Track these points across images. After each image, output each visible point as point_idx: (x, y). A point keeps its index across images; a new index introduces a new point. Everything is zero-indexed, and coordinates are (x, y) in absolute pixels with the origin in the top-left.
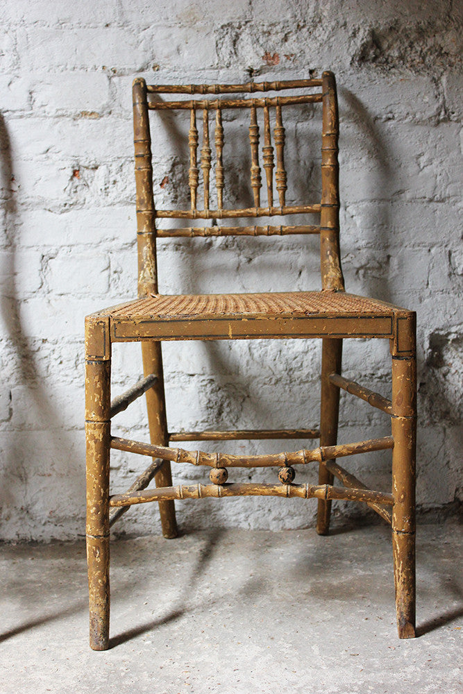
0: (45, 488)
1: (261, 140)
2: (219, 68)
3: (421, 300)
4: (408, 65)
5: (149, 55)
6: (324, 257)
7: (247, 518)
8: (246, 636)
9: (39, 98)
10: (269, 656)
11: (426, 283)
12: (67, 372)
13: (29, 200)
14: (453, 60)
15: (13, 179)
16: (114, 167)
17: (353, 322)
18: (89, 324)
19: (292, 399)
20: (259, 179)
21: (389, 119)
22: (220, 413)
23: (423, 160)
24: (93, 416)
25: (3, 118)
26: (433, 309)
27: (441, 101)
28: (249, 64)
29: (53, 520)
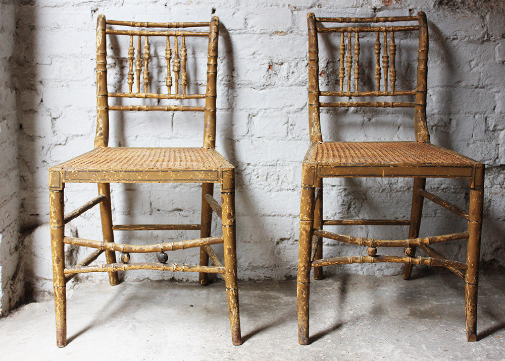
0: (246, 249)
1: (382, 51)
2: (356, 7)
3: (468, 145)
4: (466, 7)
6: (417, 122)
7: (362, 269)
8: (383, 339)
9: (250, 23)
10: (400, 350)
11: (471, 135)
12: (261, 183)
13: (243, 82)
14: (493, 5)
15: (234, 70)
16: (293, 64)
17: (451, 169)
18: (305, 167)
19: (391, 201)
20: (380, 74)
21: (454, 39)
22: (349, 208)
23: (473, 63)
24: (305, 217)
25: (229, 33)
26: (475, 151)
27: (485, 29)
28: (374, 5)
29: (251, 268)
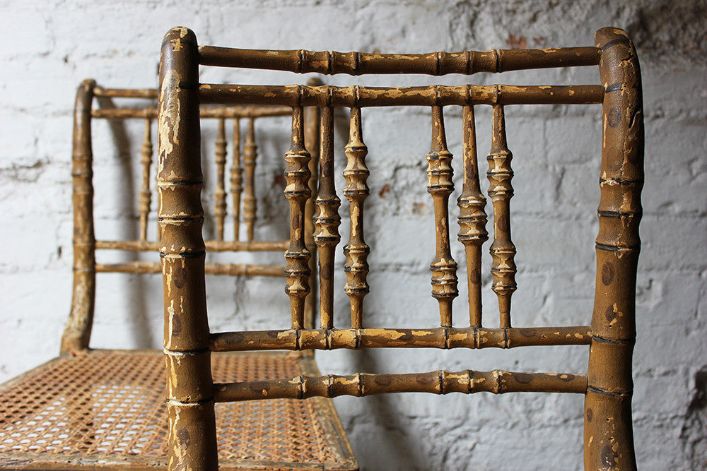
3: (687, 332)
4: (680, 51)
5: (367, 38)
11: (694, 312)
19: (531, 446)
21: (657, 117)
23: (696, 166)
26: (701, 343)
